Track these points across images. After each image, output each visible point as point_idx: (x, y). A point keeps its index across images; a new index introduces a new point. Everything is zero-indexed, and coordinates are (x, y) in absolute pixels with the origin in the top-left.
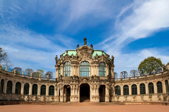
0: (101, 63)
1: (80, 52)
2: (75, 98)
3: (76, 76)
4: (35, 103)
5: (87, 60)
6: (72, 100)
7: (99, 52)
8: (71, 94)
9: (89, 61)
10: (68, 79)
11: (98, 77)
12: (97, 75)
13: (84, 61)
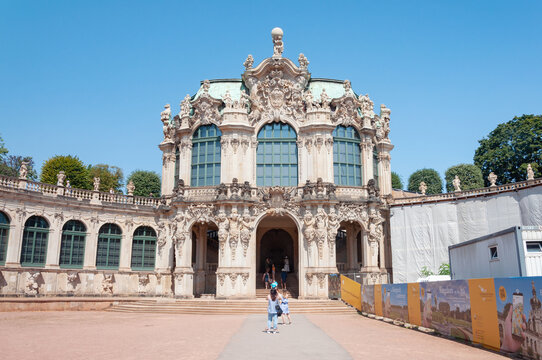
0: (341, 129)
1: (256, 85)
2: (233, 278)
3: (241, 182)
4: (66, 305)
5: (283, 118)
6: (224, 287)
7: (332, 84)
8: (221, 263)
9: (290, 120)
10: (210, 199)
11: (331, 188)
12: (329, 178)
13: (274, 122)
